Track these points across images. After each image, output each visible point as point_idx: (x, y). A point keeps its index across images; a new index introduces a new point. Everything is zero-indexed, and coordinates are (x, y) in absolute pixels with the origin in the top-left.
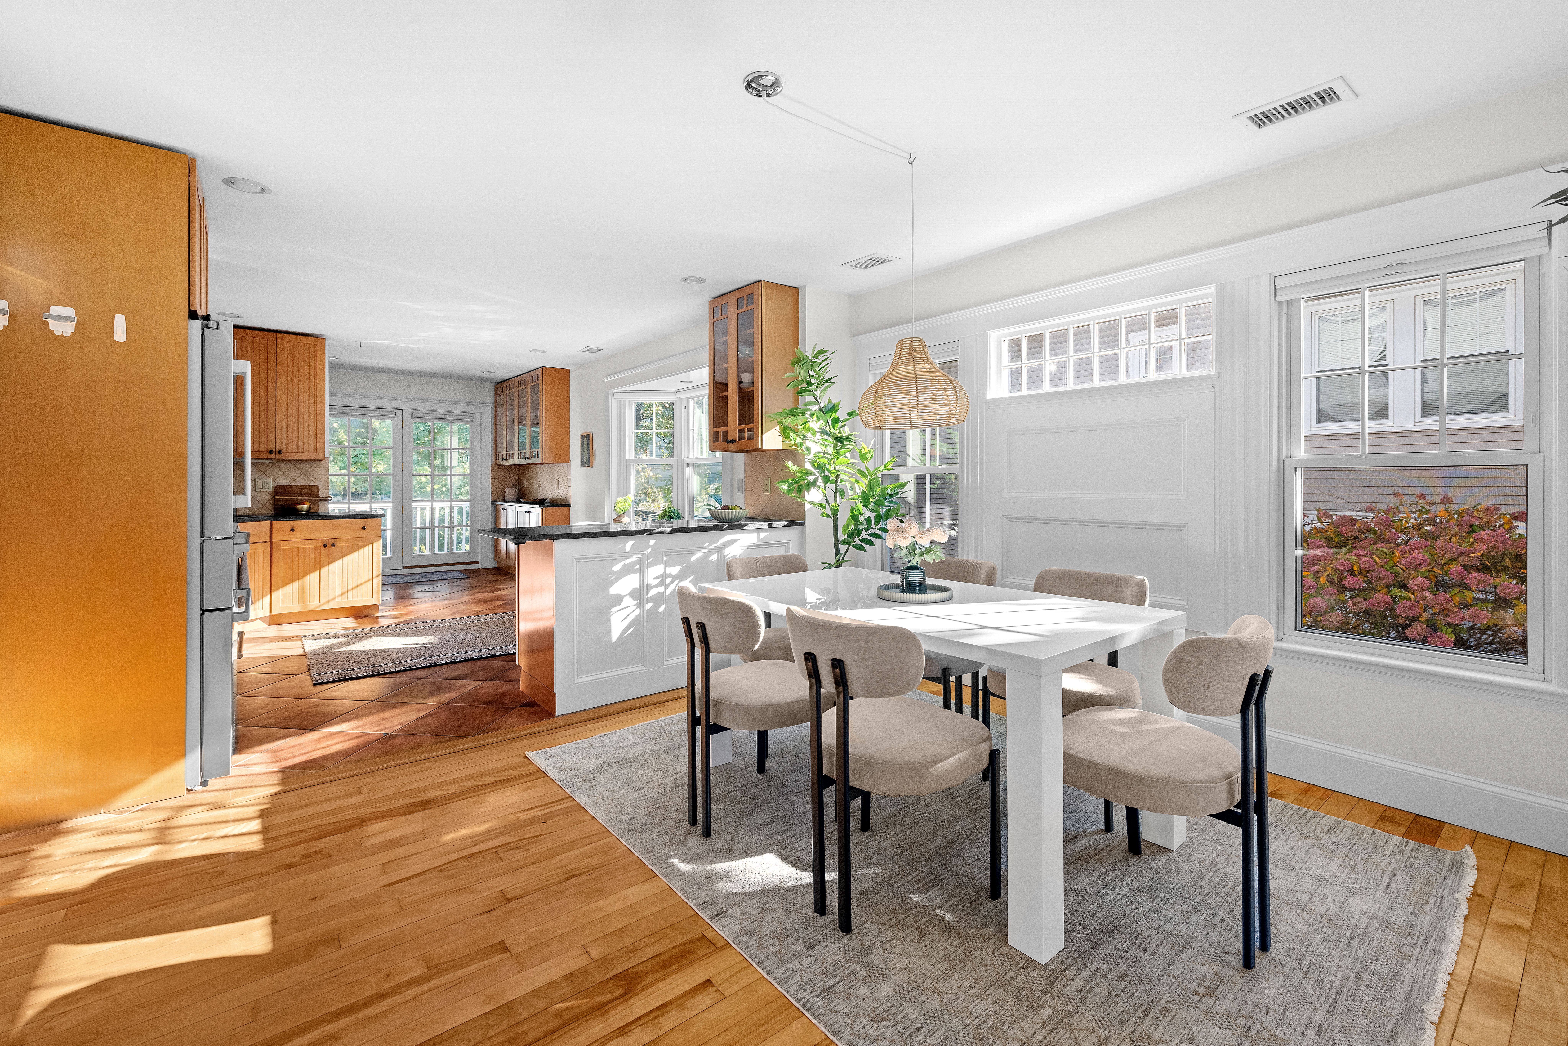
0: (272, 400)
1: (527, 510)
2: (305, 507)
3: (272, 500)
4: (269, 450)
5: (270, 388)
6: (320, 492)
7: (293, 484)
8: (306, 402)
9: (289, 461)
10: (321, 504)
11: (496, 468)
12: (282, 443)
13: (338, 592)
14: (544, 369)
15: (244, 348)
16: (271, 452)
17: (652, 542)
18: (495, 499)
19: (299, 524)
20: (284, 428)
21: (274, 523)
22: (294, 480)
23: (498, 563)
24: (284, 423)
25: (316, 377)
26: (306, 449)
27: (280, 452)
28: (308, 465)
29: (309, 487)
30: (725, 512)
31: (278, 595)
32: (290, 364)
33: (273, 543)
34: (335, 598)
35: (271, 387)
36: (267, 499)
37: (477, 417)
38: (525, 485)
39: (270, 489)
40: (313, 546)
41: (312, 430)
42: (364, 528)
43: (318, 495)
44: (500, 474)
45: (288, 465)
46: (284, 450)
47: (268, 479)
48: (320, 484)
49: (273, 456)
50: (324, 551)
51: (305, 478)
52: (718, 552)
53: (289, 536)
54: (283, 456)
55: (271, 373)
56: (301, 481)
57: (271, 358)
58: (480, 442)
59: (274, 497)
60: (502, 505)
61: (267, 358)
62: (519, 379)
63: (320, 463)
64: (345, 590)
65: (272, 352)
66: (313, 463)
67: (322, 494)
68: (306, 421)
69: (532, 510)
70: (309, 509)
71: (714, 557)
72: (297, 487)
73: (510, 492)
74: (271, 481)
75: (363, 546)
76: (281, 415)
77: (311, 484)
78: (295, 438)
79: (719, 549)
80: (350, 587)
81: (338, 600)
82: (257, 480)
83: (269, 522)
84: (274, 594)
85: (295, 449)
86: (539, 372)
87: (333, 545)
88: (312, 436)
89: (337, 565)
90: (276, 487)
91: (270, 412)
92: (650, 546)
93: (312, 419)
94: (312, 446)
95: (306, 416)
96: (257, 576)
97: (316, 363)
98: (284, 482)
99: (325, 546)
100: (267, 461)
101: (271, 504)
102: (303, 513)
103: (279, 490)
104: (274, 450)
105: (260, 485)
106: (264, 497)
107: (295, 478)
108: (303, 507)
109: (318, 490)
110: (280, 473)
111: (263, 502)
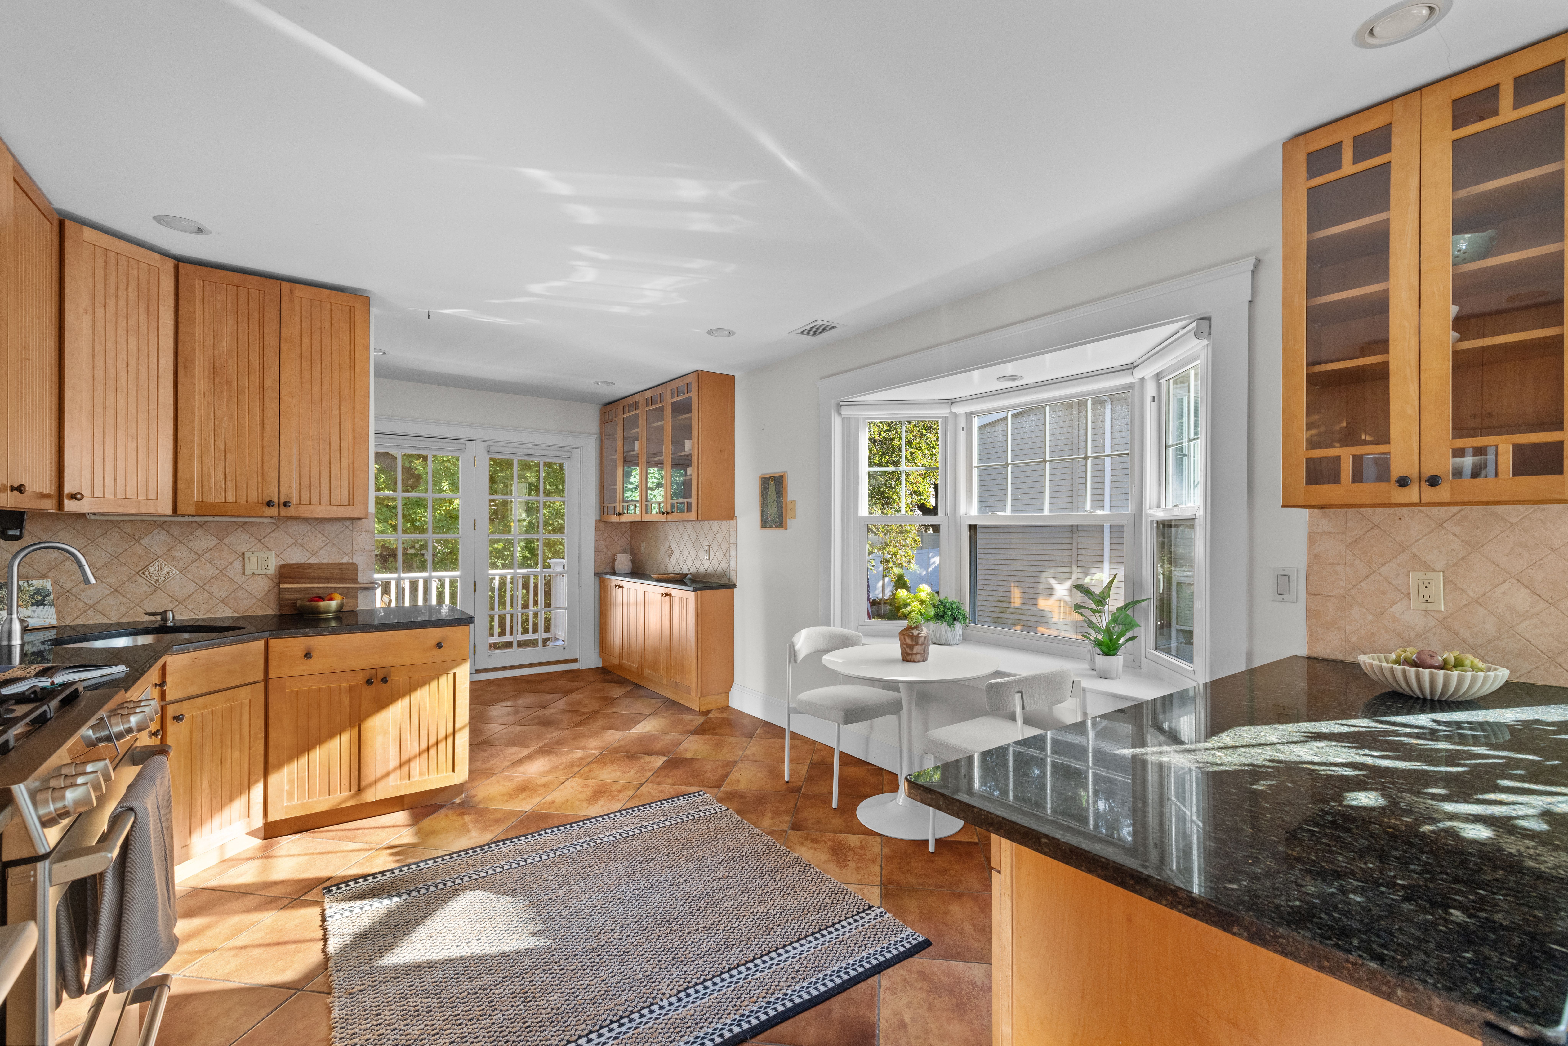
0: (271, 406)
1: (664, 591)
2: (334, 604)
3: (276, 590)
4: (266, 500)
5: (268, 382)
6: (360, 574)
7: (313, 561)
8: (335, 412)
9: (306, 520)
10: (361, 595)
11: (601, 525)
12: (291, 488)
13: (393, 763)
14: (699, 375)
15: (219, 305)
16: (269, 504)
18: (600, 570)
19: (322, 643)
20: (295, 459)
21: (273, 642)
22: (314, 554)
23: (603, 660)
24: (295, 451)
25: (353, 367)
26: (335, 499)
27: (286, 504)
28: (337, 527)
29: (340, 566)
31: (281, 779)
32: (306, 340)
33: (271, 682)
34: (387, 775)
35: (270, 382)
36: (267, 588)
37: (576, 452)
38: (643, 550)
39: (272, 570)
40: (346, 685)
41: (345, 462)
42: (439, 646)
43: (355, 581)
44: (606, 535)
45: (304, 528)
46: (294, 500)
47: (268, 553)
48: (359, 560)
49: (274, 511)
50: (368, 693)
51: (334, 549)
53: (302, 668)
54: (292, 511)
55: (271, 356)
56: (327, 556)
57: (271, 328)
58: (580, 489)
59: (278, 585)
60: (616, 580)
61: (262, 324)
62: (648, 395)
63: (360, 522)
64: (405, 757)
65: (272, 315)
66: (347, 523)
67: (358, 578)
68: (335, 446)
69: (674, 593)
70: (341, 606)
72: (319, 566)
73: (623, 562)
74: (272, 555)
75: (437, 676)
76: (289, 434)
77: (344, 561)
78: (315, 478)
80: (415, 750)
81: (392, 780)
82: (247, 555)
83: (261, 644)
84: (273, 779)
85: (315, 500)
86: (692, 379)
87: (384, 680)
88: (345, 474)
89: (392, 713)
90: (282, 567)
91: (268, 428)
93: (345, 444)
94: (345, 494)
95: (335, 437)
96: (237, 754)
97: (353, 342)
98: (296, 557)
99: (369, 682)
100: (266, 521)
101: (272, 596)
102: (330, 615)
103: (286, 573)
104: (276, 500)
105: (253, 565)
106: (261, 586)
107: (316, 549)
108: (330, 606)
109: (357, 570)
110: (289, 540)
111: (259, 595)
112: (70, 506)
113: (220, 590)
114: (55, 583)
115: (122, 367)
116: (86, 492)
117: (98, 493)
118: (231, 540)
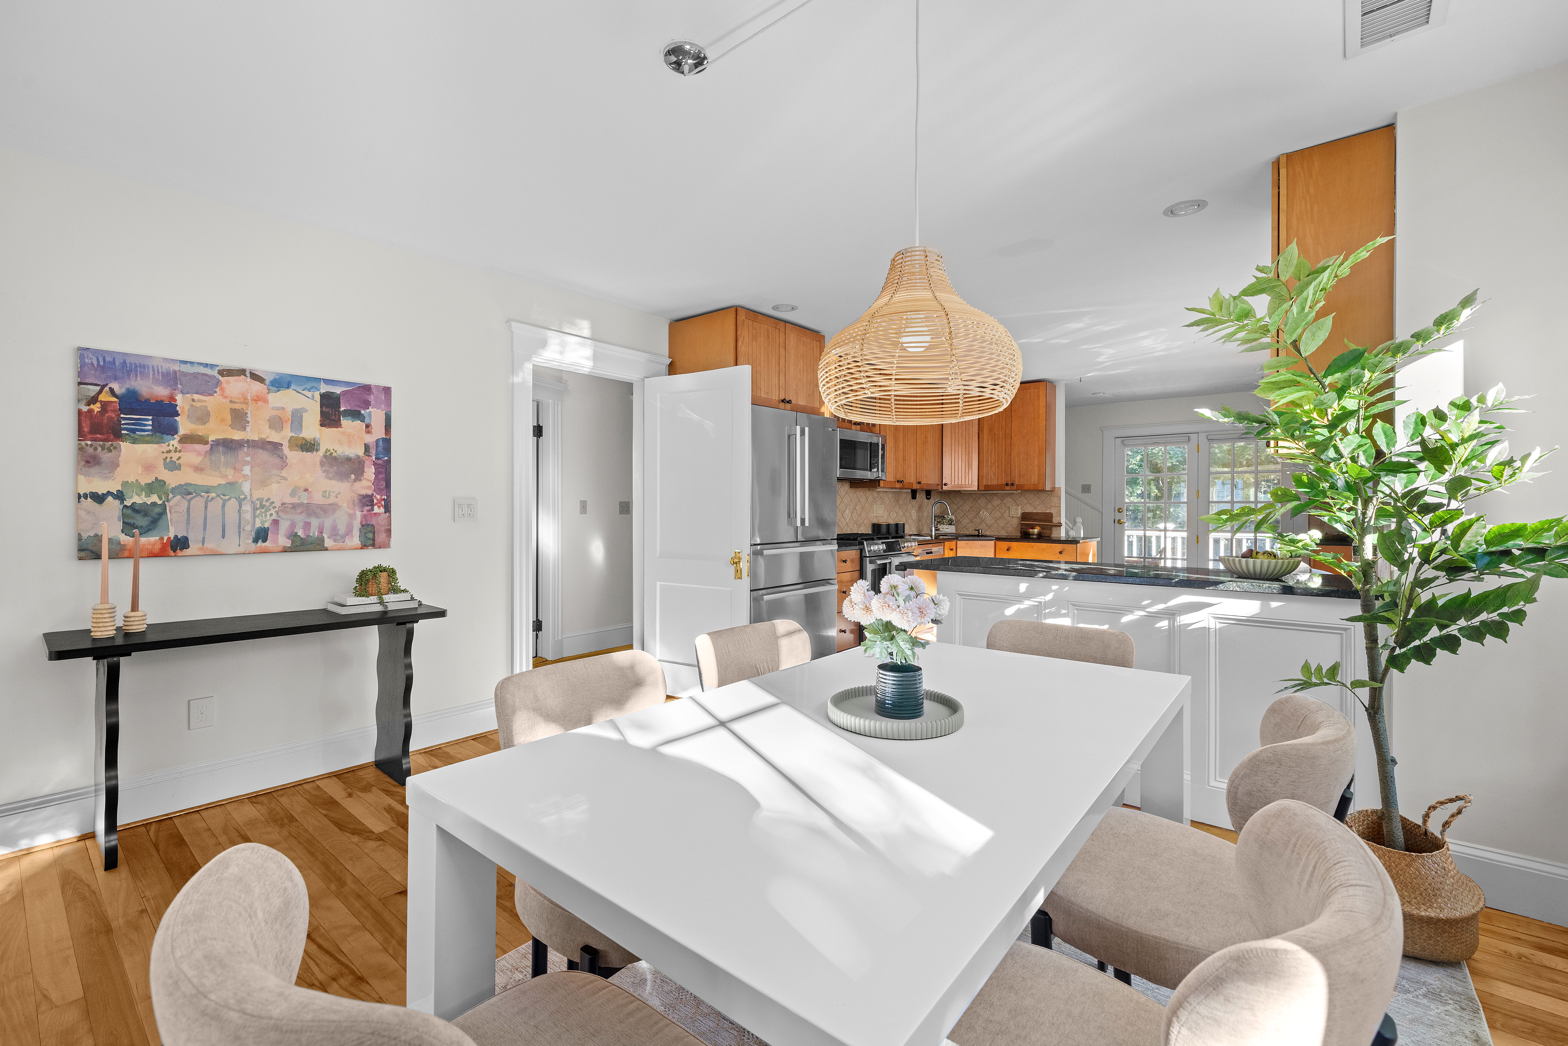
2: (1036, 531)
3: (1019, 525)
4: (1006, 483)
5: (1007, 431)
6: (1054, 519)
7: (1035, 511)
8: (1032, 440)
10: (1054, 529)
12: (1015, 477)
16: (1007, 485)
17: (1054, 587)
19: (1014, 545)
20: (1017, 464)
21: (997, 542)
22: (1035, 508)
24: (1017, 460)
25: (1038, 418)
26: (1031, 481)
27: (1013, 485)
28: (1046, 495)
29: (1045, 514)
30: (1247, 562)
39: (1019, 515)
41: (1036, 464)
42: (1061, 553)
43: (1051, 521)
45: (1028, 495)
46: (1016, 483)
47: (1018, 507)
48: (1053, 511)
51: (1043, 506)
52: (1169, 619)
53: (1007, 555)
56: (1041, 509)
59: (1020, 522)
63: (1053, 493)
66: (1049, 493)
67: (1055, 520)
68: (1032, 457)
71: (1164, 624)
72: (1038, 513)
76: (1015, 453)
77: (1048, 511)
78: (1024, 472)
79: (1171, 614)
82: (1011, 508)
83: (993, 542)
85: (1023, 482)
88: (1036, 469)
90: (1023, 513)
92: (1053, 591)
93: (1036, 455)
94: (1035, 479)
97: (1038, 405)
98: (1029, 509)
100: (1013, 492)
102: (1035, 537)
103: (1025, 516)
104: (1009, 483)
105: (1012, 513)
106: (1015, 522)
107: (1036, 506)
108: (1034, 531)
109: (1052, 516)
110: (1026, 501)
111: (1015, 526)
112: (945, 488)
113: (1002, 523)
114: (956, 517)
115: (960, 436)
116: (949, 483)
117: (953, 483)
118: (1005, 501)
